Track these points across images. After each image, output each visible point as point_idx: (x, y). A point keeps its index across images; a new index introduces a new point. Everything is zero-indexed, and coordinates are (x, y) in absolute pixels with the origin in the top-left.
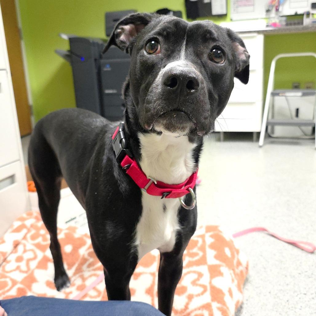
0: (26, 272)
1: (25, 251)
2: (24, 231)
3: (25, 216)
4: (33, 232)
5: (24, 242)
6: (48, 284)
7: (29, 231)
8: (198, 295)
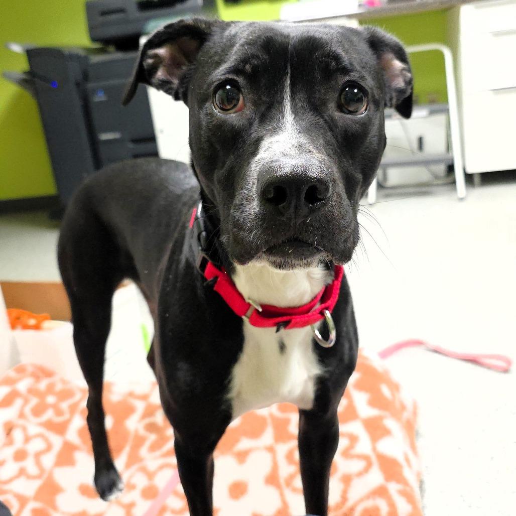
0: (39, 477)
1: (27, 439)
2: (18, 403)
3: (12, 374)
4: (34, 401)
5: (21, 422)
6: (83, 490)
7: (26, 401)
8: (360, 474)
